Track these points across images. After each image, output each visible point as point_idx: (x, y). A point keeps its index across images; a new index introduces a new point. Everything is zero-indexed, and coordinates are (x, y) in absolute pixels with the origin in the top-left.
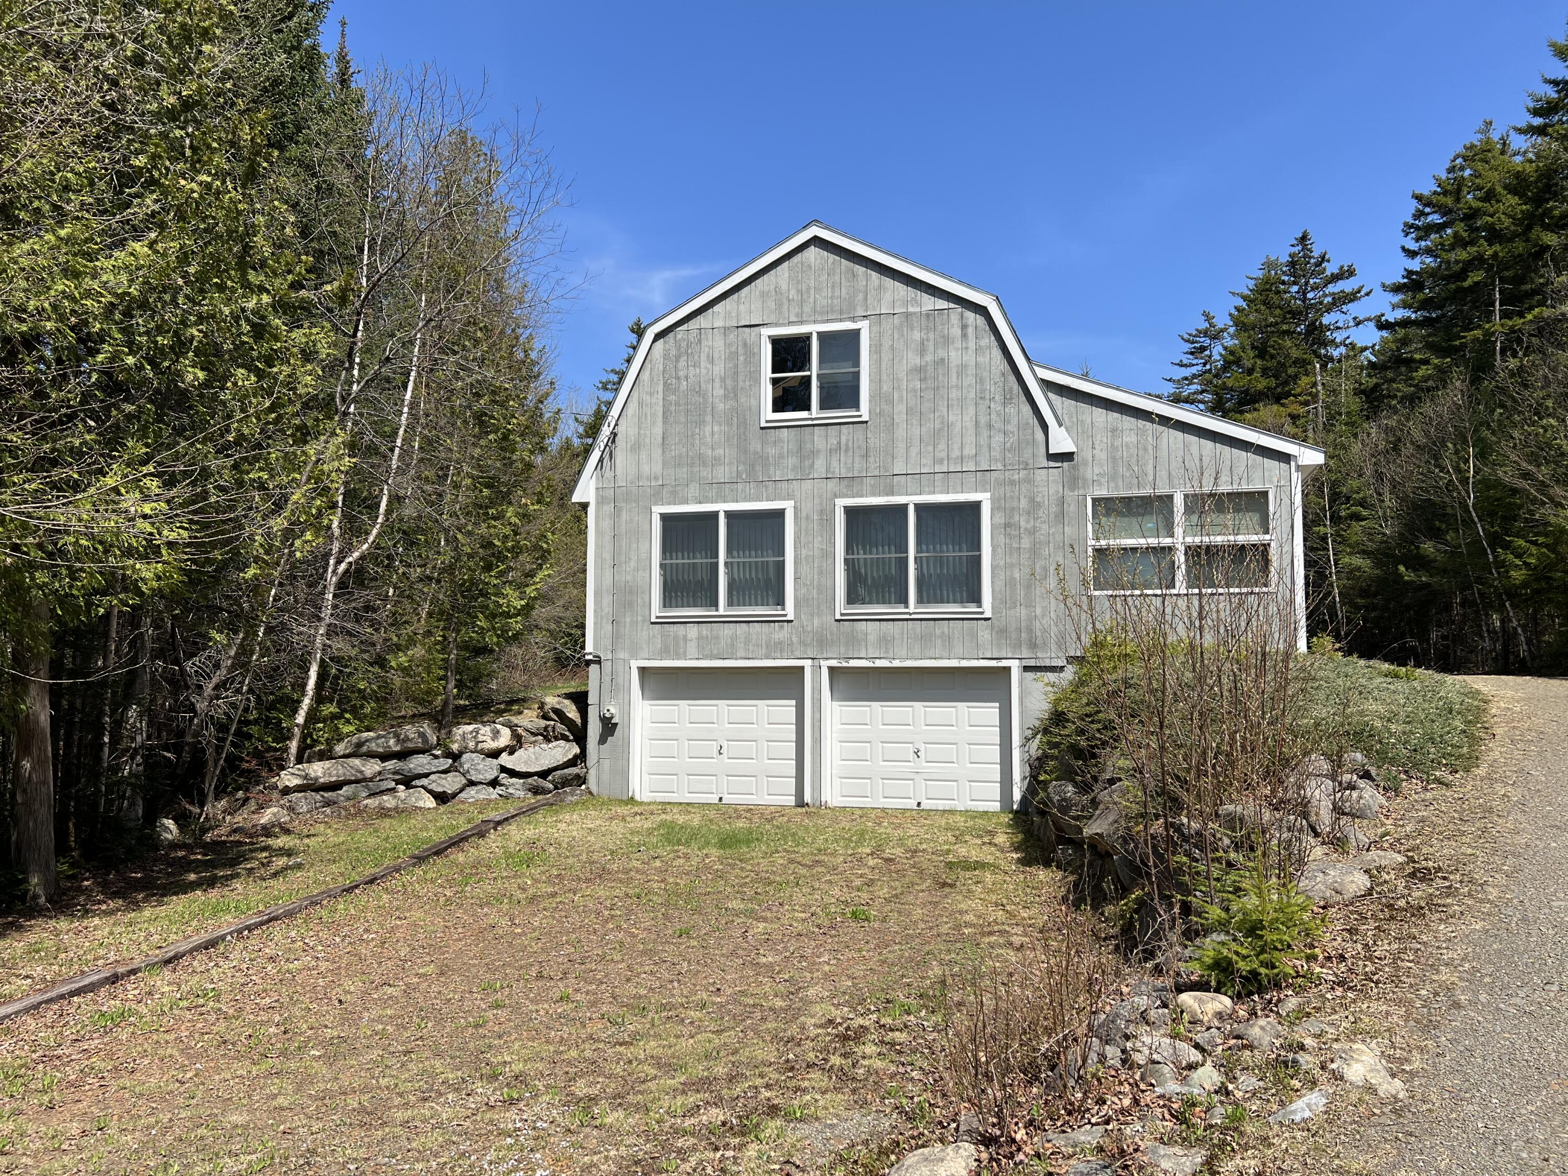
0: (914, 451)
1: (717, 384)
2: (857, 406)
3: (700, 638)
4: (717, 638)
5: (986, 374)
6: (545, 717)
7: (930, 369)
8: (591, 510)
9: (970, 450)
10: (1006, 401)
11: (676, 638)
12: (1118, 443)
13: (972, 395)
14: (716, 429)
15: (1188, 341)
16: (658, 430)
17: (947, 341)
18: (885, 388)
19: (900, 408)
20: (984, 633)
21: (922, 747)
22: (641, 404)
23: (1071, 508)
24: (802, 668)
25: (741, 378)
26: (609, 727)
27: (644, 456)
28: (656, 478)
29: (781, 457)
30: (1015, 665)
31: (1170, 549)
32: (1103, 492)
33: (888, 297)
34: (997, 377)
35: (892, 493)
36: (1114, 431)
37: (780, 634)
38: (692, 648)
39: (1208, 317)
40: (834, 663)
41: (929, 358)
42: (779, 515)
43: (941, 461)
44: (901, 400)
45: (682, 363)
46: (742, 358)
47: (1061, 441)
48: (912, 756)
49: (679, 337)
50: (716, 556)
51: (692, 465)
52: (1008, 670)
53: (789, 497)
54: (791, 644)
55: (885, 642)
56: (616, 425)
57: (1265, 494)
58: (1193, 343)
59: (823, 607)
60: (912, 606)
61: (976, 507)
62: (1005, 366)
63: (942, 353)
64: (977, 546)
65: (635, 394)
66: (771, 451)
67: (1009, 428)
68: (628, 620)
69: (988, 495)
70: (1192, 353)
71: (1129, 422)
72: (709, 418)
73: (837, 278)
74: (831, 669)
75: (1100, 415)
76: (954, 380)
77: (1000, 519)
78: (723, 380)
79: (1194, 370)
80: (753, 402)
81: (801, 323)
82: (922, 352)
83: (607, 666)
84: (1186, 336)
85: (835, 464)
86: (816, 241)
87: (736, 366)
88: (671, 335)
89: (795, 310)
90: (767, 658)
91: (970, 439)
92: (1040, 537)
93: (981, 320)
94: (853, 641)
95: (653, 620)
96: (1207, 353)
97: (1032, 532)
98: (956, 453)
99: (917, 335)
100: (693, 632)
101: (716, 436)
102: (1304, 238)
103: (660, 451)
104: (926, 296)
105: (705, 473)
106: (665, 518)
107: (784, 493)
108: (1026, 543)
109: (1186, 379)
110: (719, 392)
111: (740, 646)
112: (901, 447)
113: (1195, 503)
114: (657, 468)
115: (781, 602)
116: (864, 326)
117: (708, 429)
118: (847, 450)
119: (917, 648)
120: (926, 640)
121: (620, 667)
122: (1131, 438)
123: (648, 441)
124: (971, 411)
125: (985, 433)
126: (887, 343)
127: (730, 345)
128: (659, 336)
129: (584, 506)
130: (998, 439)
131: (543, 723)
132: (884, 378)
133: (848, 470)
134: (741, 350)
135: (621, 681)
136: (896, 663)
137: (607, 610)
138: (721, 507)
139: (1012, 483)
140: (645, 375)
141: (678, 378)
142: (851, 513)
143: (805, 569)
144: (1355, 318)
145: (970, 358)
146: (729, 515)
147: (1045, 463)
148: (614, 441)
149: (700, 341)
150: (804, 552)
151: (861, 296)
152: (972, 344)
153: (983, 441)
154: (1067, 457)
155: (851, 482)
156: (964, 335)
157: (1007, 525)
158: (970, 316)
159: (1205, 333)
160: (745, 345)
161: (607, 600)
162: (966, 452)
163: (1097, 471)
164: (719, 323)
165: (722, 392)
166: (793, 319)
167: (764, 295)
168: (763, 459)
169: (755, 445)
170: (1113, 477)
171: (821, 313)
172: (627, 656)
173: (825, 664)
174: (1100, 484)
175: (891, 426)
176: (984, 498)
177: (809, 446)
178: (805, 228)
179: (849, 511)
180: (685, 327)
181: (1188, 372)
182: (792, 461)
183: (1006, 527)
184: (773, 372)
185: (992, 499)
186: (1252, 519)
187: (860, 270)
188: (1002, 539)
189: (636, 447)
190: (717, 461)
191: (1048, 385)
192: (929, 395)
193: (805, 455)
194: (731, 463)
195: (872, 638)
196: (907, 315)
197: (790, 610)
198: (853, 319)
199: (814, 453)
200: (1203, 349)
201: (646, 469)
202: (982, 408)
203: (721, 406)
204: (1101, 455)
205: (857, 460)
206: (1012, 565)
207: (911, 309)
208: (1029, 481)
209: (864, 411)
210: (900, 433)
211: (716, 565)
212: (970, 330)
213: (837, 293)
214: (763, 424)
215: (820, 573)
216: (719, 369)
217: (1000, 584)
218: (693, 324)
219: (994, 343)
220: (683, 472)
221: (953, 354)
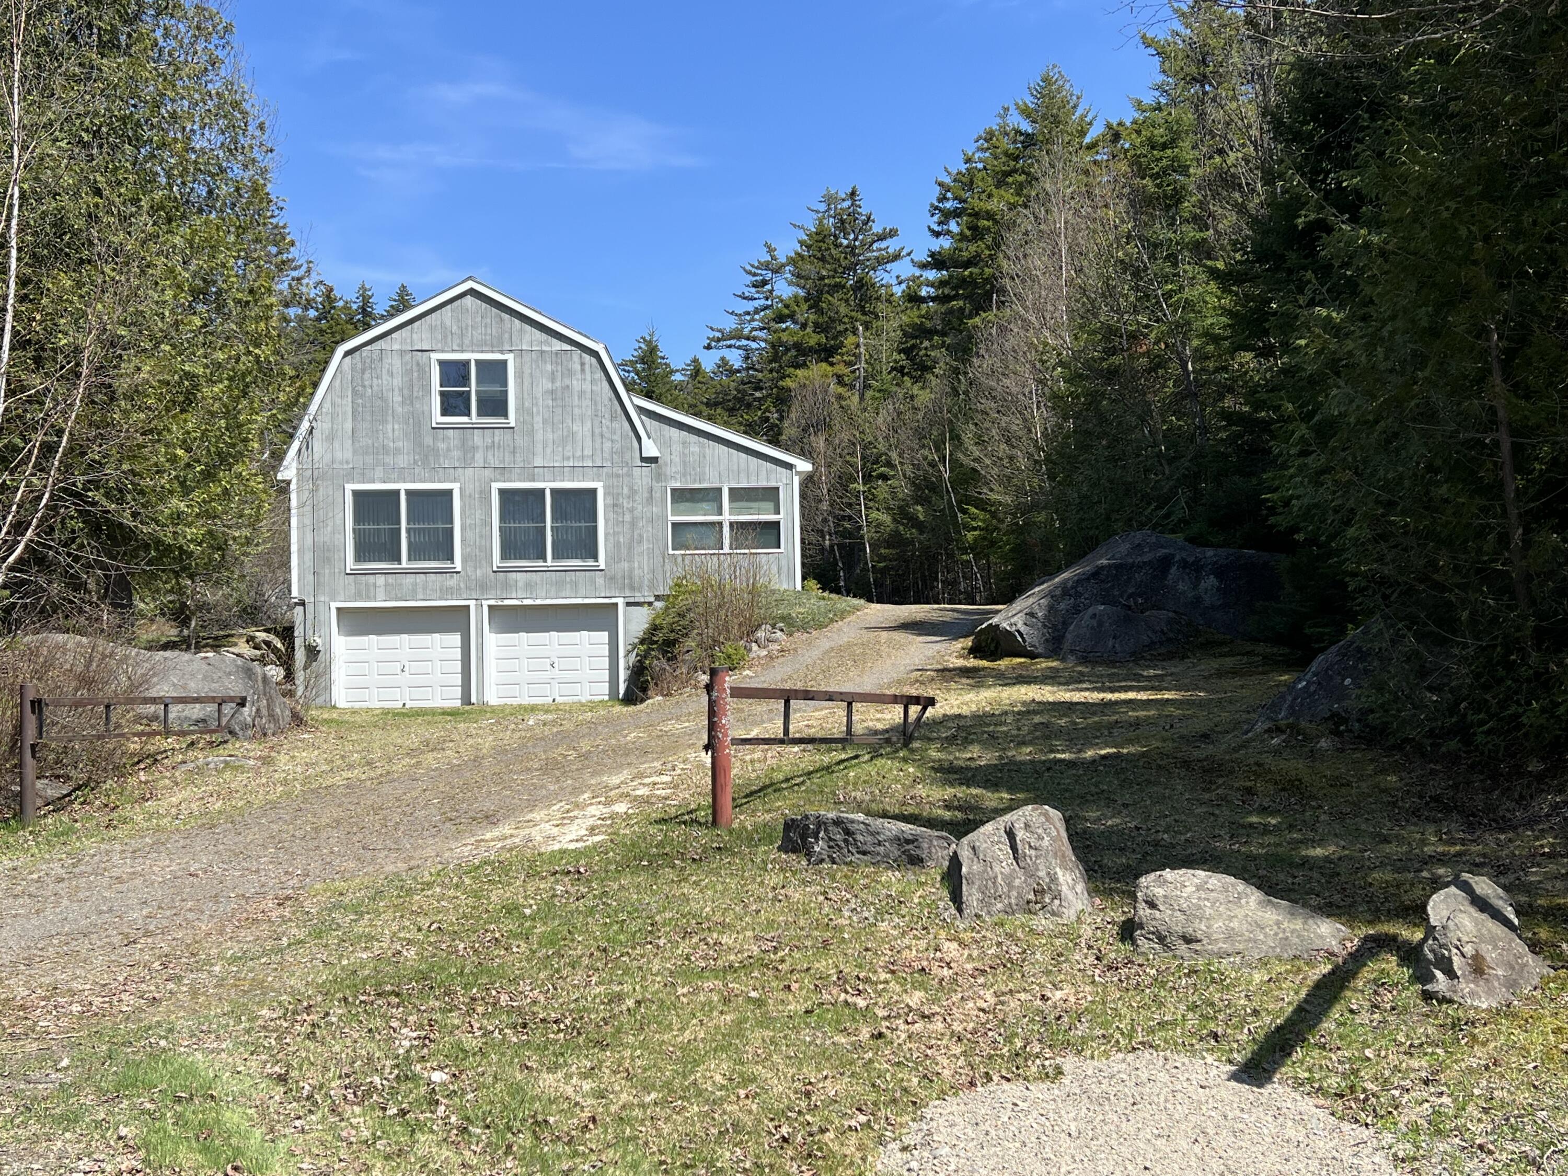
0: (549, 450)
1: (396, 392)
2: (505, 415)
3: (386, 585)
4: (401, 585)
5: (598, 399)
6: (257, 647)
7: (559, 394)
8: (293, 486)
9: (588, 452)
10: (613, 418)
11: (367, 585)
12: (687, 451)
13: (589, 413)
14: (396, 427)
15: (749, 273)
16: (349, 425)
17: (571, 373)
18: (526, 404)
19: (538, 420)
20: (600, 579)
21: (556, 660)
22: (333, 404)
23: (657, 495)
24: (468, 607)
25: (415, 389)
26: (312, 652)
27: (337, 445)
28: (347, 463)
29: (449, 450)
30: (621, 602)
31: (720, 524)
32: (678, 485)
33: (527, 338)
34: (606, 402)
35: (534, 481)
36: (684, 443)
37: (452, 581)
38: (381, 593)
39: (770, 250)
40: (492, 602)
41: (558, 384)
42: (449, 493)
43: (568, 458)
44: (538, 413)
45: (367, 375)
46: (415, 374)
47: (650, 449)
48: (549, 667)
49: (364, 354)
50: (399, 523)
51: (377, 453)
52: (616, 605)
53: (455, 481)
54: (459, 589)
55: (529, 586)
56: (315, 419)
57: (778, 488)
58: (755, 275)
59: (484, 562)
60: (549, 562)
61: (594, 492)
62: (611, 394)
63: (567, 382)
64: (595, 520)
65: (329, 397)
66: (441, 445)
67: (615, 437)
68: (327, 571)
69: (601, 484)
70: (754, 286)
71: (694, 438)
72: (390, 418)
73: (489, 320)
74: (490, 607)
75: (675, 432)
76: (576, 402)
77: (610, 501)
78: (401, 390)
79: (756, 304)
80: (426, 408)
81: (462, 351)
82: (553, 380)
83: (310, 608)
84: (748, 268)
85: (490, 457)
86: (472, 292)
87: (411, 380)
88: (358, 353)
89: (456, 341)
90: (441, 599)
91: (588, 442)
92: (637, 513)
93: (594, 361)
94: (506, 586)
95: (348, 571)
96: (768, 287)
97: (632, 510)
98: (579, 453)
99: (549, 367)
100: (381, 580)
101: (396, 433)
102: (853, 194)
103: (350, 442)
104: (554, 341)
105: (389, 460)
106: (356, 494)
107: (452, 477)
108: (628, 517)
109: (748, 313)
110: (398, 399)
111: (420, 590)
112: (539, 448)
113: (735, 494)
114: (349, 455)
115: (451, 558)
116: (510, 357)
117: (390, 427)
118: (499, 447)
119: (553, 589)
120: (559, 585)
121: (321, 608)
122: (695, 449)
123: (340, 433)
124: (589, 424)
125: (598, 440)
126: (527, 371)
127: (406, 364)
128: (348, 353)
129: (288, 483)
130: (607, 445)
131: (258, 652)
132: (526, 396)
133: (500, 462)
134: (415, 368)
135: (322, 619)
136: (538, 602)
137: (309, 563)
138: (402, 487)
139: (618, 476)
140: (337, 383)
141: (364, 386)
142: (504, 494)
143: (469, 534)
144: (898, 277)
145: (587, 387)
146: (409, 493)
147: (640, 464)
148: (311, 432)
149: (381, 359)
150: (468, 521)
151: (507, 336)
152: (588, 377)
153: (598, 445)
154: (654, 460)
155: (503, 472)
156: (583, 370)
157: (615, 505)
158: (587, 358)
159: (766, 266)
160: (418, 364)
161: (309, 556)
162: (586, 453)
163: (673, 470)
164: (396, 347)
165: (400, 399)
166: (455, 348)
167: (431, 327)
168: (435, 451)
169: (428, 440)
170: (684, 475)
171: (477, 346)
172: (327, 599)
173: (486, 604)
174: (676, 480)
175: (532, 433)
176: (599, 486)
177: (470, 443)
178: (463, 282)
179: (502, 492)
180: (369, 348)
181: (750, 306)
182: (457, 454)
183: (614, 506)
184: (441, 386)
185: (605, 487)
186: (770, 505)
187: (506, 317)
188: (611, 515)
189: (331, 438)
190: (397, 451)
191: (641, 410)
192: (558, 411)
193: (468, 450)
194: (408, 454)
195: (521, 584)
196: (542, 352)
197: (458, 565)
198: (502, 352)
199: (474, 448)
200: (764, 283)
201: (339, 455)
202: (596, 423)
203: (400, 409)
204: (677, 459)
205: (507, 454)
206: (618, 533)
207: (544, 348)
208: (630, 475)
209: (512, 420)
210: (539, 436)
211: (399, 530)
212: (587, 367)
213: (489, 331)
214: (434, 425)
215: (481, 536)
216: (397, 382)
217: (610, 545)
218: (376, 346)
219: (604, 378)
220: (369, 460)
221: (575, 382)
